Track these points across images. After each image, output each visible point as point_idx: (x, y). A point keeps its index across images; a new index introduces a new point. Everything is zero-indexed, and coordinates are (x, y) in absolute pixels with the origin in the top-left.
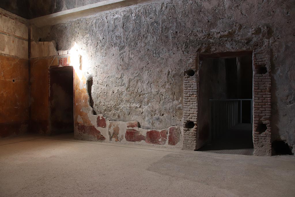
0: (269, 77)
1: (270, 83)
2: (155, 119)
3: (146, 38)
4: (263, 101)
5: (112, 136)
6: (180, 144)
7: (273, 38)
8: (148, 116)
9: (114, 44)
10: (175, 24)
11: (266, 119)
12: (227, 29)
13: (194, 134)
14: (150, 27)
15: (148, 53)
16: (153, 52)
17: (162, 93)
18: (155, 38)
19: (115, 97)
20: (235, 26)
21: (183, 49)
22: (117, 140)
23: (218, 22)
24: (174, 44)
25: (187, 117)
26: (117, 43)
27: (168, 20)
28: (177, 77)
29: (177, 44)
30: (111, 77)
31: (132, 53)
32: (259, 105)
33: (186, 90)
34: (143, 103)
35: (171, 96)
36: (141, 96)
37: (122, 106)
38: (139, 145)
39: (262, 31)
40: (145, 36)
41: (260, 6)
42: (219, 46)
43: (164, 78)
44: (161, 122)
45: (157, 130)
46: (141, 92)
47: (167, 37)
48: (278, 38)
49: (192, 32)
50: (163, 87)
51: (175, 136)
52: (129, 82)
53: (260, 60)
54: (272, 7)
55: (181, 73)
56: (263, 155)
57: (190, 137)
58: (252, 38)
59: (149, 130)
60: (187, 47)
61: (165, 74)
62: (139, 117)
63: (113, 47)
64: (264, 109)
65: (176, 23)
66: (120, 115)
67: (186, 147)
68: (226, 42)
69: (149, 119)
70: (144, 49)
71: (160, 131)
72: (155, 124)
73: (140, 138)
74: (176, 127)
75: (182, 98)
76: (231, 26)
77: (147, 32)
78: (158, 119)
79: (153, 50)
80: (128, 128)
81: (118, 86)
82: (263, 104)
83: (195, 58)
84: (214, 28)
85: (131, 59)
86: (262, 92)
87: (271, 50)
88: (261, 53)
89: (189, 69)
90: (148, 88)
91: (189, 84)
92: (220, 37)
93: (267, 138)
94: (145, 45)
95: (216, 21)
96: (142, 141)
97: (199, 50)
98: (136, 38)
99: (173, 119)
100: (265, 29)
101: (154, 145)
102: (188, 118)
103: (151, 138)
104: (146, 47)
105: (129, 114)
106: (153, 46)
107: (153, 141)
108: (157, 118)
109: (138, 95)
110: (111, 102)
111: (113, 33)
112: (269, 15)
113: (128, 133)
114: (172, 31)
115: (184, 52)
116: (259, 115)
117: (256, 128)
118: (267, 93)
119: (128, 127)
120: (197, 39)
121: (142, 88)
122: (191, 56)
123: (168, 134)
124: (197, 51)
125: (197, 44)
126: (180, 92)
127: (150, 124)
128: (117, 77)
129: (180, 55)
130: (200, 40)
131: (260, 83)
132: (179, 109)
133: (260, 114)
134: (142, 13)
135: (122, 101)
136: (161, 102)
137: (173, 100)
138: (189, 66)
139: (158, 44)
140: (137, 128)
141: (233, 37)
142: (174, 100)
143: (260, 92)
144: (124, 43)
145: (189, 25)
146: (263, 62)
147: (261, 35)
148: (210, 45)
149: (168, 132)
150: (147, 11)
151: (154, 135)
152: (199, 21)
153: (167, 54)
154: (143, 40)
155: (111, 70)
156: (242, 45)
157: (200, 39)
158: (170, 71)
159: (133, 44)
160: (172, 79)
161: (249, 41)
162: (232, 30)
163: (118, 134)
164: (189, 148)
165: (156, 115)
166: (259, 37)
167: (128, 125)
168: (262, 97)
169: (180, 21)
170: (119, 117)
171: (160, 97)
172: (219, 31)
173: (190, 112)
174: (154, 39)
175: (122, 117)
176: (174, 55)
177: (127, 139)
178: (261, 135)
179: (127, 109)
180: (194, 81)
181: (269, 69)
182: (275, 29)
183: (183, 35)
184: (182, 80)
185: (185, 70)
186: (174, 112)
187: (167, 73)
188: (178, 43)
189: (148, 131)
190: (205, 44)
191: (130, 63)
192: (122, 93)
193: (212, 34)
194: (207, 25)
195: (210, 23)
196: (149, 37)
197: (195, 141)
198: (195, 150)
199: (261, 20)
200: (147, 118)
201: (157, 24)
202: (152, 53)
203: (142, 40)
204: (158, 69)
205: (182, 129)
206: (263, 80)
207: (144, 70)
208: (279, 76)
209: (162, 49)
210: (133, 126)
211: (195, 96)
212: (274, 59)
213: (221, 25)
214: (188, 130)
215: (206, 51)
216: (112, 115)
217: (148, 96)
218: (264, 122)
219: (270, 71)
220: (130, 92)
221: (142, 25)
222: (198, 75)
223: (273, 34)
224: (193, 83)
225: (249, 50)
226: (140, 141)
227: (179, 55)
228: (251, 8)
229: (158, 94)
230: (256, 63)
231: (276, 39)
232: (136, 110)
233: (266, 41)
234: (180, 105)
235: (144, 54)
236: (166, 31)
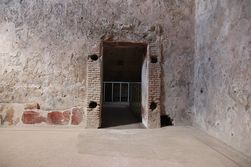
0: (160, 66)
1: (161, 71)
2: (56, 100)
3: (49, 18)
4: (155, 85)
5: (4, 119)
6: (83, 123)
7: (163, 36)
8: (49, 97)
9: (8, 19)
10: (81, 10)
11: (157, 99)
12: (129, 23)
13: (97, 113)
14: (54, 8)
15: (51, 34)
16: (56, 33)
17: (65, 75)
18: (59, 19)
19: (8, 77)
20: (135, 21)
21: (88, 35)
22: (11, 123)
23: (122, 16)
24: (79, 29)
25: (91, 98)
26: (13, 18)
27: (74, 5)
28: (80, 61)
29: (82, 29)
30: (3, 54)
31: (31, 32)
32: (152, 88)
33: (90, 73)
34: (43, 84)
35: (74, 78)
36: (41, 77)
37: (17, 87)
38: (39, 127)
39: (156, 29)
40: (48, 16)
41: (155, 9)
42: (121, 36)
43: (68, 60)
44: (63, 103)
45: (59, 111)
46: (42, 72)
47: (72, 21)
48: (167, 37)
49: (97, 20)
50: (66, 69)
51: (78, 116)
52: (26, 61)
53: (154, 52)
54: (163, 12)
55: (85, 57)
56: (155, 127)
57: (93, 117)
58: (148, 34)
59: (51, 112)
60: (92, 33)
61: (69, 56)
62: (39, 98)
63: (7, 22)
64: (155, 91)
65: (83, 9)
66: (15, 96)
67: (89, 125)
68: (127, 34)
69: (50, 100)
70: (46, 29)
71: (63, 112)
72: (56, 105)
73: (40, 120)
74: (80, 107)
75: (85, 80)
76: (132, 21)
77: (50, 13)
78: (60, 100)
79: (56, 31)
80: (25, 110)
81: (13, 65)
82: (155, 87)
83: (99, 45)
84: (117, 20)
85: (30, 38)
86: (154, 77)
87: (162, 45)
88: (154, 47)
89: (93, 53)
90: (50, 70)
91: (93, 67)
92: (123, 29)
93: (158, 114)
94: (48, 25)
95: (119, 15)
96: (43, 123)
97: (103, 38)
98: (37, 17)
99: (75, 99)
100: (158, 28)
101: (56, 125)
102: (91, 99)
103: (52, 119)
104: (48, 28)
105: (26, 96)
106: (56, 27)
107: (55, 122)
108: (59, 99)
109: (38, 76)
110: (3, 82)
112: (161, 18)
113: (25, 115)
114: (77, 16)
115: (89, 38)
116: (152, 96)
117: (150, 106)
118: (158, 78)
119: (25, 109)
120: (101, 28)
121: (43, 68)
122: (95, 42)
123: (71, 115)
124: (101, 38)
125: (101, 32)
126: (83, 75)
127: (52, 105)
128: (11, 55)
129: (84, 39)
130: (105, 29)
131: (153, 70)
132: (82, 90)
133: (153, 95)
135: (17, 81)
136: (64, 83)
137: (76, 82)
138: (94, 51)
139: (62, 27)
140: (37, 109)
141: (133, 31)
142: (77, 82)
143: (153, 77)
144: (22, 19)
145: (95, 13)
146: (156, 54)
147: (155, 32)
148: (114, 34)
149: (71, 113)
151: (56, 116)
152: (104, 12)
153: (72, 38)
154: (45, 20)
155: (4, 46)
156: (140, 38)
157: (104, 27)
158: (74, 53)
159: (33, 22)
160: (76, 62)
161: (145, 36)
162: (133, 24)
163: (12, 116)
164: (93, 127)
165: (57, 96)
166: (153, 34)
167: (26, 107)
168: (155, 82)
169: (86, 8)
170: (13, 98)
171: (62, 78)
172: (122, 24)
173: (93, 93)
174: (58, 21)
175: (17, 99)
176: (79, 39)
177: (24, 122)
178: (153, 112)
179: (24, 90)
180: (97, 65)
181: (160, 60)
182: (165, 29)
183: (89, 22)
184: (86, 64)
185: (90, 55)
186: (77, 94)
187: (71, 56)
189: (49, 112)
190: (109, 33)
191: (29, 41)
192: (18, 73)
193: (116, 25)
194: (111, 17)
195: (114, 15)
196: (52, 17)
197: (98, 120)
198: (98, 128)
199: (155, 20)
200: (47, 100)
201: (62, 6)
202: (55, 35)
203: (44, 20)
204: (61, 51)
205: (86, 109)
206: (155, 68)
207: (46, 51)
208: (167, 66)
209: (67, 32)
210: (31, 108)
211: (99, 78)
212: (164, 52)
213: (124, 18)
214: (92, 110)
215: (109, 39)
216: (4, 97)
217: (49, 77)
218: (156, 102)
219: (160, 61)
220: (28, 73)
221: (45, 5)
222: (102, 60)
223: (163, 33)
224: (96, 67)
225: (145, 43)
226: (41, 123)
227: (83, 40)
228: (148, 9)
229: (60, 75)
230: (151, 54)
231: (165, 37)
232: (35, 91)
233: (158, 38)
234: (83, 87)
235: (46, 35)
236: (72, 15)
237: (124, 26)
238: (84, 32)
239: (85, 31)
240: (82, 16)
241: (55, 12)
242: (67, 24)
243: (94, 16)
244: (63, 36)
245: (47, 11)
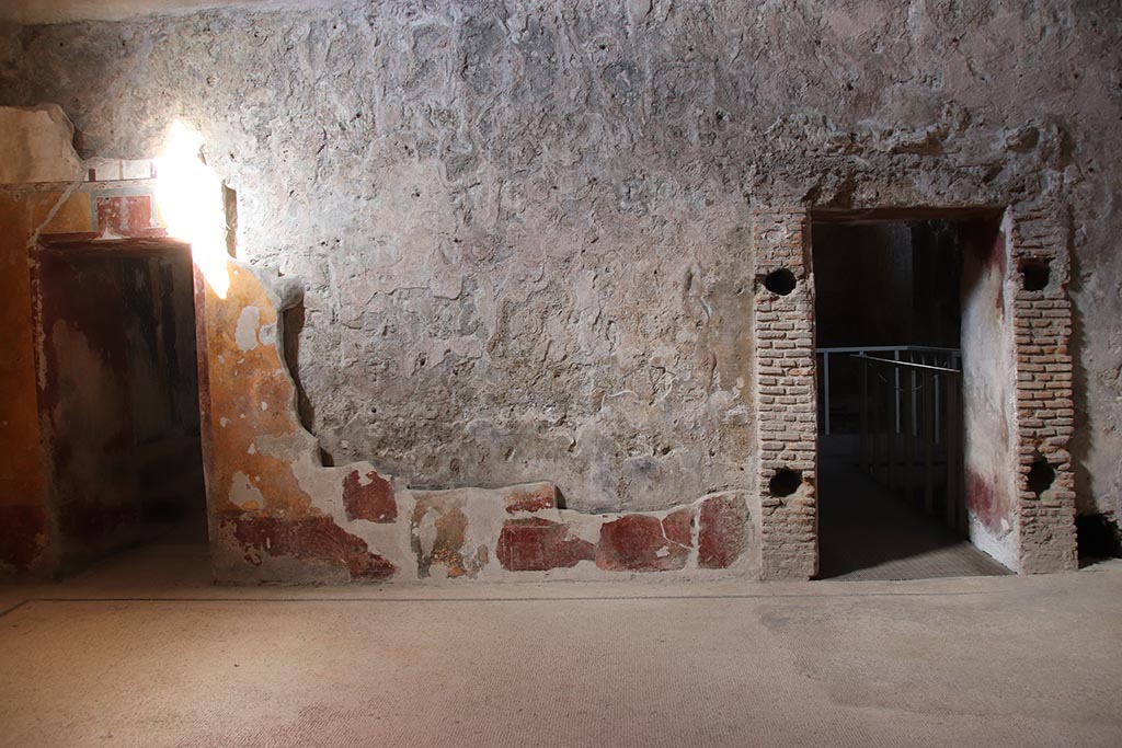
0: (1065, 303)
1: (1069, 322)
2: (632, 467)
3: (583, 128)
4: (1048, 384)
5: (429, 555)
6: (748, 560)
7: (1073, 166)
8: (599, 458)
9: (419, 146)
10: (713, 82)
11: (1060, 446)
12: (920, 121)
13: (805, 518)
14: (599, 85)
15: (594, 194)
16: (616, 189)
17: (662, 364)
18: (624, 130)
19: (432, 382)
20: (949, 112)
21: (748, 188)
22: (458, 570)
23: (889, 93)
24: (711, 163)
25: (776, 455)
26: (437, 142)
27: (679, 63)
28: (723, 299)
29: (720, 165)
30: (405, 292)
31: (513, 191)
32: (1034, 399)
33: (767, 348)
34: (575, 406)
35: (701, 374)
36: (563, 377)
37: (469, 421)
38: (567, 580)
39: (1041, 139)
40: (578, 119)
41: (1033, 49)
42: (889, 182)
43: (671, 300)
44: (658, 479)
45: (645, 514)
46: (565, 357)
47: (678, 133)
48: (1091, 170)
49: (785, 121)
50: (668, 338)
51: (725, 531)
52: (501, 315)
53: (1035, 242)
54: (1072, 59)
55: (742, 283)
56: (1054, 569)
57: (790, 531)
58: (1004, 163)
59: (612, 518)
60: (764, 180)
61: (676, 284)
62: (559, 464)
63: (416, 160)
64: (1049, 413)
65: (718, 80)
66: (462, 459)
67: (774, 570)
68: (914, 171)
69: (604, 469)
70: (574, 176)
71: (661, 516)
72: (631, 491)
73: (572, 553)
74: (730, 495)
75: (748, 380)
76: (933, 116)
77: (584, 107)
78: (645, 468)
79: (614, 182)
80: (509, 517)
81: (447, 334)
82: (1048, 393)
83: (799, 226)
84: (870, 115)
85: (511, 216)
86: (1042, 353)
87: (1070, 209)
88: (1037, 218)
89: (775, 266)
90: (597, 344)
91: (778, 325)
92: (895, 151)
93: (1063, 509)
94: (577, 158)
95: (876, 89)
96: (583, 564)
97: (813, 194)
98: (531, 126)
99: (708, 463)
100: (1046, 136)
101: (638, 574)
102: (779, 456)
103: (620, 547)
104: (581, 169)
105: (508, 455)
106: (614, 164)
107: (632, 559)
108: (642, 464)
109: (550, 374)
110: (412, 404)
111: (411, 95)
112: (1064, 85)
113: (508, 536)
114: (699, 112)
115: (753, 199)
116: (1035, 433)
117: (1026, 478)
118: (1058, 356)
119: (509, 510)
120: (803, 153)
121: (570, 340)
122: (781, 215)
123: (697, 528)
124: (804, 199)
125: (804, 170)
126: (737, 357)
127: (611, 490)
128: (439, 293)
129: (733, 208)
130: (817, 157)
131: (1035, 322)
132: (737, 422)
133: (1038, 430)
134: (560, 21)
135: (468, 398)
136: (661, 398)
137: (711, 390)
138: (779, 256)
139: (638, 160)
140: (556, 511)
141: (940, 156)
142: (713, 390)
143: (1035, 354)
144: (472, 142)
145: (771, 92)
146: (1044, 251)
147: (1035, 155)
148: (857, 177)
149: (697, 520)
150: (583, 15)
151: (635, 536)
152: (812, 82)
153: (681, 204)
154: (567, 139)
155: (408, 260)
156: (970, 185)
157: (816, 150)
158: (696, 270)
159: (516, 151)
160: (705, 307)
161: (993, 170)
162: (938, 128)
163: (460, 542)
164: (789, 573)
165: (634, 453)
166: (1030, 162)
167: (513, 503)
168: (1044, 371)
169: (734, 73)
170: (455, 468)
171: (651, 377)
172: (889, 128)
173: (785, 433)
174: (618, 137)
175: (472, 470)
176: (711, 210)
177: (507, 563)
178: (1044, 502)
179: (498, 435)
180: (796, 313)
181: (1065, 275)
182: (1081, 137)
183: (748, 131)
184: (746, 310)
185: (763, 271)
186: (717, 438)
187: (682, 280)
188: (725, 161)
189: (608, 520)
190: (838, 173)
191: (505, 232)
192: (469, 365)
193: (865, 134)
194: (843, 102)
195: (854, 94)
196: (594, 125)
197: (812, 544)
198: (812, 578)
199: (1037, 99)
200: (594, 469)
201: (630, 73)
202: (611, 196)
203: (560, 136)
204: (641, 265)
205: (756, 502)
206: (1044, 312)
207: (580, 265)
208: (1095, 300)
209: (659, 183)
210: (532, 506)
211: (805, 371)
212: (1079, 239)
213: (898, 104)
214: (781, 504)
215: (836, 200)
216: (420, 464)
217: (596, 374)
218: (1051, 458)
219: (1066, 282)
220: (510, 362)
221: (559, 73)
222: (813, 291)
223: (1073, 155)
224: (792, 321)
225: (994, 205)
226: (574, 565)
227: (729, 211)
228: (1002, 53)
229: (641, 365)
230: (1021, 251)
231: (1083, 171)
232: (543, 436)
233: (1050, 174)
234: (739, 410)
235: (573, 198)
236: (675, 108)
237: (902, 140)
238: (729, 175)
239: (734, 171)
240: (720, 109)
241: (603, 102)
242: (658, 150)
243: (768, 102)
244: (645, 200)
245: (573, 98)
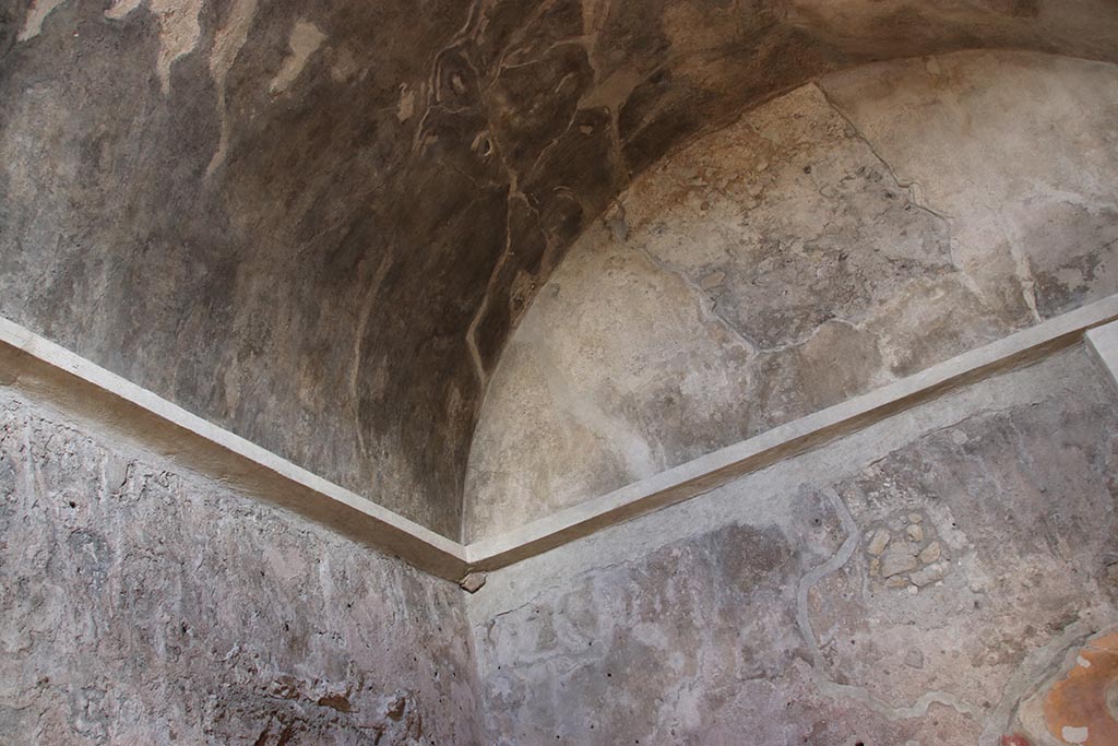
237: (329, 691)
238: (191, 704)
239: (195, 699)
240: (184, 619)
241: (66, 573)
242: (125, 654)
243: (226, 626)
244: (105, 721)
245: (31, 556)
